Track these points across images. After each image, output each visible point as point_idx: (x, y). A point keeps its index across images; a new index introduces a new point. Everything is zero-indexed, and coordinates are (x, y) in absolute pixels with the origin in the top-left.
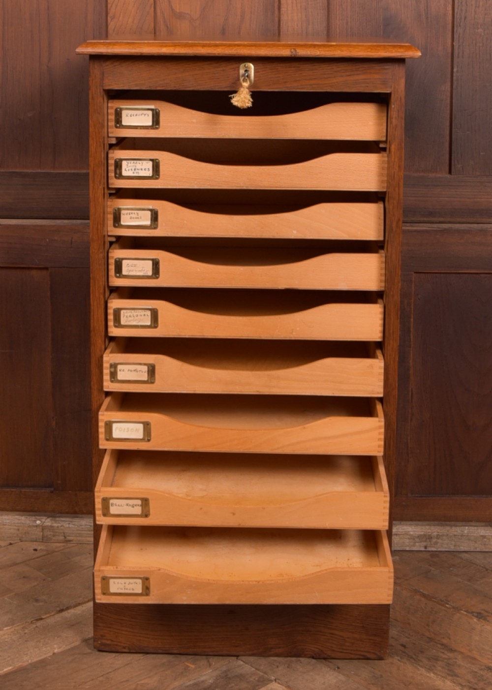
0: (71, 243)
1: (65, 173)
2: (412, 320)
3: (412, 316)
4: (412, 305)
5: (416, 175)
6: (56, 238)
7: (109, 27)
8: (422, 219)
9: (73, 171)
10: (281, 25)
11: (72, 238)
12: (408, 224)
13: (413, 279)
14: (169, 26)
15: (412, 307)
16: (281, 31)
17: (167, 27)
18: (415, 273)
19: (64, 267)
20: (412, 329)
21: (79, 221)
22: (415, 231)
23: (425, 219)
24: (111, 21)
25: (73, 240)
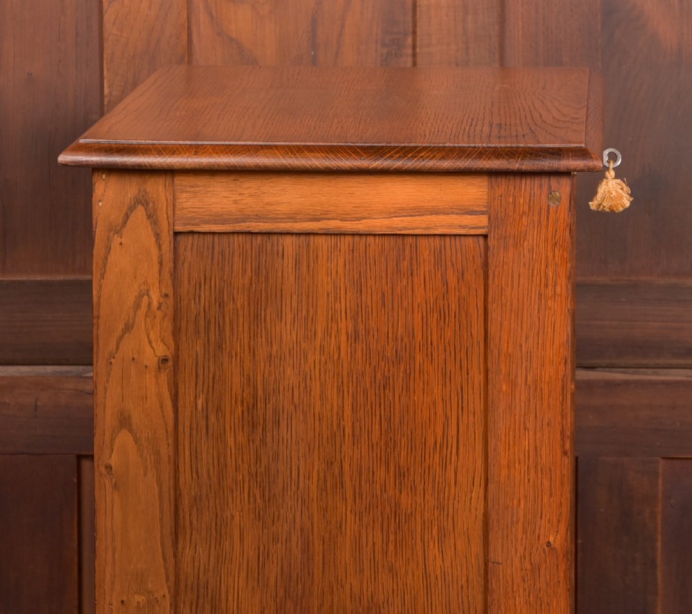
0: (36, 410)
1: (24, 282)
2: (659, 544)
3: (659, 538)
4: (659, 517)
5: (662, 281)
6: (7, 400)
7: (106, 17)
8: (675, 361)
9: (39, 278)
10: (418, 13)
11: (37, 400)
12: (650, 371)
13: (660, 471)
14: (214, 14)
15: (659, 521)
16: (418, 24)
17: (212, 17)
18: (664, 458)
19: (22, 453)
20: (659, 561)
21: (49, 369)
22: (663, 383)
23: (682, 362)
24: (109, 6)
25: (39, 404)
